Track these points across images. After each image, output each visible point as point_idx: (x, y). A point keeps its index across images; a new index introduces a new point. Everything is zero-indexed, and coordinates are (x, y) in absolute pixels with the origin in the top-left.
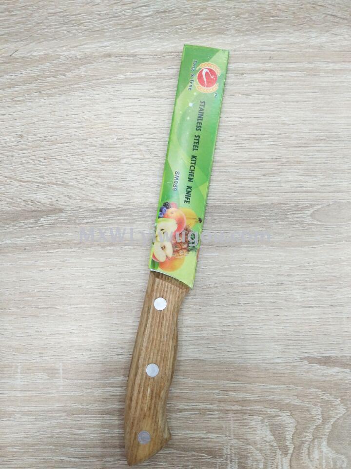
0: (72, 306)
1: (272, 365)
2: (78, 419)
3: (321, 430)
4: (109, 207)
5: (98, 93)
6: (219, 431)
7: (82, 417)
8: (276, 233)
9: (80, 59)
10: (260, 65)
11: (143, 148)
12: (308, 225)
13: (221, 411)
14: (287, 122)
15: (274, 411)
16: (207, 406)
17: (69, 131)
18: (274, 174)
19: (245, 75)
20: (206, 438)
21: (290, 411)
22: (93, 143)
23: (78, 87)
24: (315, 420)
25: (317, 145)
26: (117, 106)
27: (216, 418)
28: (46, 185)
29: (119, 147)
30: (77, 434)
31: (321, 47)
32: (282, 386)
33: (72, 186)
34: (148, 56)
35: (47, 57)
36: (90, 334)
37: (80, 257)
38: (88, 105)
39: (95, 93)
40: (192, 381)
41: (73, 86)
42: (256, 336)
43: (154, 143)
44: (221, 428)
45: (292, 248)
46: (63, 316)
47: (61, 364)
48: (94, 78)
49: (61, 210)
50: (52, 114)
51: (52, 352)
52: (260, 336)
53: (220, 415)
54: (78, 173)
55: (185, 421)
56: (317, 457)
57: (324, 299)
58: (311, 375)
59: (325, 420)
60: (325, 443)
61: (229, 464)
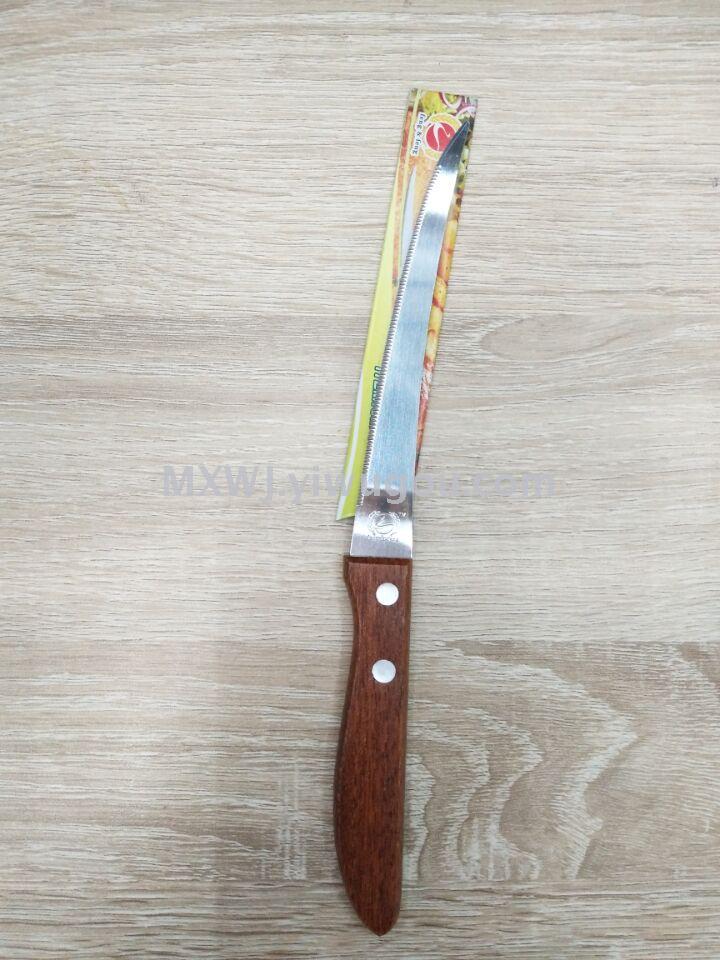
3: (486, 797)
4: (50, 314)
5: (33, 71)
6: (267, 793)
10: (383, 18)
11: (125, 188)
12: (473, 361)
13: (275, 749)
16: (245, 738)
19: (350, 38)
20: (241, 807)
21: (421, 754)
22: (18, 179)
24: (474, 776)
25: (500, 191)
27: (263, 765)
29: (72, 187)
38: (11, 96)
39: (26, 71)
43: (149, 178)
44: (273, 786)
45: (439, 412)
48: (27, 39)
53: (272, 760)
56: (477, 857)
57: (501, 520)
58: (469, 680)
59: (496, 777)
60: (494, 827)
61: (288, 865)
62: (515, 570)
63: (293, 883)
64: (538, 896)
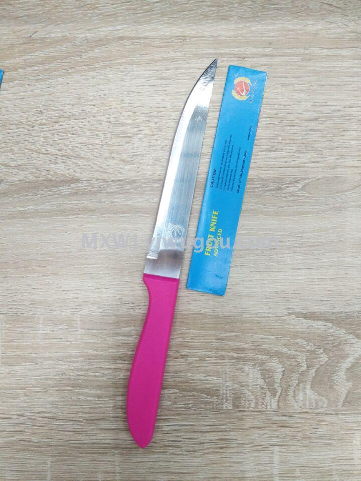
0: (88, 266)
1: (264, 319)
2: (93, 363)
3: (305, 375)
4: (122, 178)
5: (111, 73)
6: (215, 374)
7: (97, 362)
8: (270, 203)
9: (95, 41)
10: (260, 50)
11: (152, 125)
12: (299, 196)
13: (219, 357)
14: (284, 104)
15: (264, 358)
16: (206, 353)
17: (86, 108)
18: (269, 150)
19: (246, 59)
20: (205, 380)
21: (278, 358)
22: (106, 120)
23: (92, 68)
24: (300, 367)
25: (310, 124)
26: (128, 86)
27: (214, 363)
28: (65, 158)
29: (130, 124)
30: (92, 377)
31: (316, 34)
32: (272, 337)
33: (88, 158)
34: (157, 40)
35: (65, 39)
36: (104, 290)
37: (95, 223)
38: (102, 84)
39: (108, 73)
40: (194, 331)
41: (88, 67)
42: (251, 293)
43: (162, 120)
44: (218, 372)
45: (285, 217)
46: (80, 274)
47: (78, 316)
48: (108, 59)
49: (78, 181)
50: (70, 91)
51: (70, 305)
52: (254, 294)
53: (218, 361)
54: (93, 147)
55: (187, 366)
56: (302, 399)
57: (311, 262)
58: (297, 328)
59: (309, 367)
60: (308, 387)
61: (225, 403)
62: (316, 283)
63: (227, 411)
64: (326, 414)
